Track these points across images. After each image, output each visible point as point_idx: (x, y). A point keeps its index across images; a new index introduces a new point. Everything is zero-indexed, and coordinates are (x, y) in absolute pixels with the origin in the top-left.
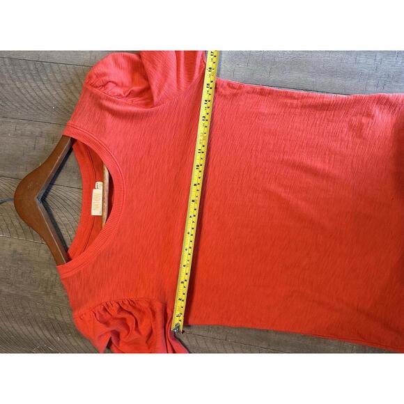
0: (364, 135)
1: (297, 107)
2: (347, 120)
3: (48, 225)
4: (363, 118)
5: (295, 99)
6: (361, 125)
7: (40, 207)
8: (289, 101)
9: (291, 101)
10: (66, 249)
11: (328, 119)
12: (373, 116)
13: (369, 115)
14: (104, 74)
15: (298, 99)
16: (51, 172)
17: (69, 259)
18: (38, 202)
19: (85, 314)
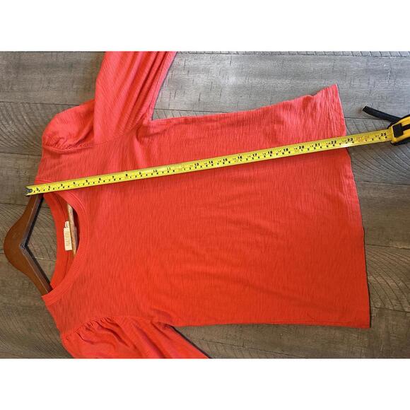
0: (278, 140)
1: (217, 128)
2: (262, 130)
3: (32, 266)
4: (275, 126)
5: (214, 121)
6: (274, 131)
7: (25, 253)
8: (209, 124)
9: (212, 124)
10: (49, 282)
11: (246, 133)
12: (283, 121)
13: (280, 121)
14: (55, 133)
15: (217, 121)
16: (29, 223)
17: (51, 289)
18: (22, 249)
19: (71, 335)
